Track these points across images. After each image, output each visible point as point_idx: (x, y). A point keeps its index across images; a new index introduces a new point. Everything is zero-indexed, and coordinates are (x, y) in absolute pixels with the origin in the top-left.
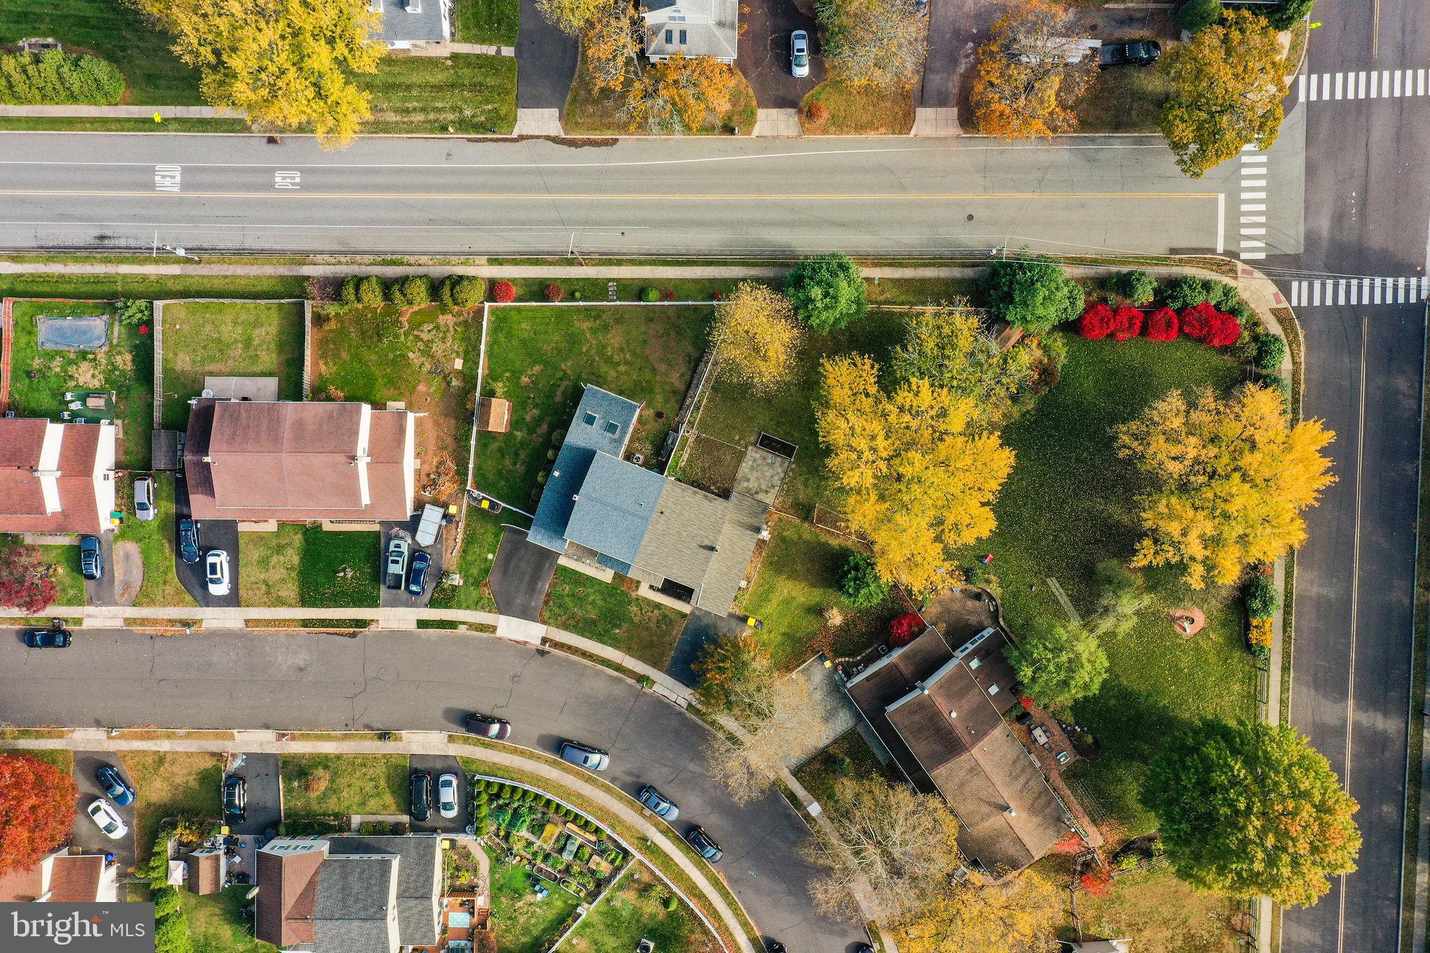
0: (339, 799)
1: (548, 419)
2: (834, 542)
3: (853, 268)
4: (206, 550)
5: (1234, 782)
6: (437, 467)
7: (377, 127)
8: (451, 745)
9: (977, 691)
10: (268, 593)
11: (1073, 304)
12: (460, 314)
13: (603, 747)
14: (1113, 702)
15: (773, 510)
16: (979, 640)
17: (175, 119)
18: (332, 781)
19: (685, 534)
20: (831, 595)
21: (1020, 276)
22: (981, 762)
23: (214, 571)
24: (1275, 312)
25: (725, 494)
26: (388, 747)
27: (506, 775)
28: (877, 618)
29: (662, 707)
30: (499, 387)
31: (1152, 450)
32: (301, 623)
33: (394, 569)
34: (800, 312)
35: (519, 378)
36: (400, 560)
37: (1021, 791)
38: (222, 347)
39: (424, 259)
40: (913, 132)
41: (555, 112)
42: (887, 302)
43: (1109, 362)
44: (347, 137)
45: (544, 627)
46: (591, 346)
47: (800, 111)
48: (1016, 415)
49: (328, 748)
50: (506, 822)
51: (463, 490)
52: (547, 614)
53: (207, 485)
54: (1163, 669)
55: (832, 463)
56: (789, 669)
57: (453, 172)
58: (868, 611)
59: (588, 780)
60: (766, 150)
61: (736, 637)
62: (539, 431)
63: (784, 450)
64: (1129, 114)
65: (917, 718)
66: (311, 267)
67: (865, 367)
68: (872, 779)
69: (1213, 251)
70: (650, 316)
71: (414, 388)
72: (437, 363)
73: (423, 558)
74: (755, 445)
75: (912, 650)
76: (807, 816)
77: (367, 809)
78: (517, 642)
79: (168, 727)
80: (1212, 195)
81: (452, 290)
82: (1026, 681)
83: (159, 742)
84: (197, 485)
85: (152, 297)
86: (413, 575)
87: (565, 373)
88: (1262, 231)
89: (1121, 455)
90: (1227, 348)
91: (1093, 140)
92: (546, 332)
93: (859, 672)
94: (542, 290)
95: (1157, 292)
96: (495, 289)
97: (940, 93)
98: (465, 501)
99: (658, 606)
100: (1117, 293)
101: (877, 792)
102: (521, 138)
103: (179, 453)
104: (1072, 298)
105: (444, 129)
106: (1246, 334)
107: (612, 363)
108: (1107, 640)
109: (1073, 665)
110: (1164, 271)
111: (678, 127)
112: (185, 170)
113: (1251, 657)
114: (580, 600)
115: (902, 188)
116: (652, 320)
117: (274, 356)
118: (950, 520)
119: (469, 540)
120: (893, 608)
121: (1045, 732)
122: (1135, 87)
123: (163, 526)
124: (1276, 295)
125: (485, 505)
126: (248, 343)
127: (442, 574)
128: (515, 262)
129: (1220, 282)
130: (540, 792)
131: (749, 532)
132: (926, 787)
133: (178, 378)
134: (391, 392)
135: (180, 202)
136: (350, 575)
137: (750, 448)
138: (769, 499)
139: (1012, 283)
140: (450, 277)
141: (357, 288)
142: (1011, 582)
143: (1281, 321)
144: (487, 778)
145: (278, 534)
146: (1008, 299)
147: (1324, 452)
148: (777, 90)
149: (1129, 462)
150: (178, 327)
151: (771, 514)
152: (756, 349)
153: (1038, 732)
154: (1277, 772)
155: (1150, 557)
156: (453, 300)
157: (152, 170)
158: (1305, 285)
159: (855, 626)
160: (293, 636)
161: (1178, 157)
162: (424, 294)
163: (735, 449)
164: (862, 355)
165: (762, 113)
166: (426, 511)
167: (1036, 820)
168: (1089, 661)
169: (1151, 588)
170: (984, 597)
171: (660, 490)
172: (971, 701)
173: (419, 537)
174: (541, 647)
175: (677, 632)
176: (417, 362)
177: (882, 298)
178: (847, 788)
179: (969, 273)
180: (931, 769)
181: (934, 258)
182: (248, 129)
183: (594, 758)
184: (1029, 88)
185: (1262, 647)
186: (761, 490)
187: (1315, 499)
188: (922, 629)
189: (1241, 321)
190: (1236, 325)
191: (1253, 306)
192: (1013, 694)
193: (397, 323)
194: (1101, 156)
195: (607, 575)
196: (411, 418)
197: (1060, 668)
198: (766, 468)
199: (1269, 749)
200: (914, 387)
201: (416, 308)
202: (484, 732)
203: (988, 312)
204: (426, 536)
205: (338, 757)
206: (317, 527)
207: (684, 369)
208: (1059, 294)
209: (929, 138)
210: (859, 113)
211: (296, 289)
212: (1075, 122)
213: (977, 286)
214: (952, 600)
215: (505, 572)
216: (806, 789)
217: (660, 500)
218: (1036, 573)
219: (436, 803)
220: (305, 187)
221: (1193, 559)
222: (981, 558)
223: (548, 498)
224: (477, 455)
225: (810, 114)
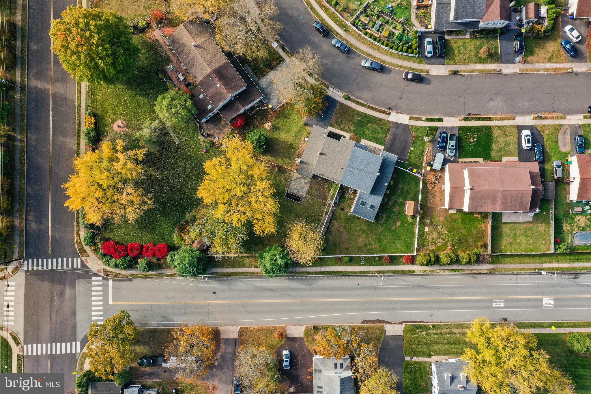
0: (475, 45)
1: (389, 207)
2: (269, 157)
3: (263, 272)
4: (532, 149)
5: (103, 58)
6: (435, 186)
7: (461, 326)
8: (428, 69)
9: (209, 96)
10: (505, 131)
11: (172, 258)
12: (426, 250)
13: (364, 69)
14: (151, 92)
15: (294, 170)
16: (208, 117)
17: (545, 328)
18: (478, 53)
19: (333, 160)
20: (270, 135)
21: (195, 269)
22: (207, 66)
23: (529, 140)
24: (88, 255)
25: (315, 177)
26: (454, 67)
27: (404, 57)
28: (250, 126)
29: (339, 87)
30: (410, 220)
31: (139, 198)
32: (491, 119)
33: (453, 143)
34: (286, 253)
35: (401, 224)
36: (450, 147)
37: (189, 53)
38: (525, 234)
39: (441, 272)
40: (239, 328)
41: (387, 334)
42: (248, 258)
43: (156, 234)
44: (476, 322)
45: (389, 120)
46: (371, 238)
47: (286, 336)
48: (194, 212)
49: (480, 67)
50: (404, 37)
51: (424, 176)
52: (388, 125)
53: (533, 176)
54: (130, 106)
55: (273, 191)
56: (286, 104)
57: (429, 309)
58: (255, 128)
59: (370, 55)
60: (300, 320)
61: (310, 117)
62: (393, 202)
63: (289, 195)
64: (150, 336)
65: (234, 84)
66: (488, 268)
67: (259, 230)
68: (252, 58)
69: (113, 280)
70: (347, 250)
71: (445, 219)
72: (435, 229)
73: (441, 147)
74: (302, 198)
75: (236, 113)
76: (278, 42)
77: (463, 41)
78: (400, 113)
79: (547, 74)
80: (114, 303)
81: (431, 260)
82: (189, 100)
83: (551, 67)
84: (536, 176)
85: (555, 254)
86: (445, 140)
87: (382, 226)
88: (93, 289)
89: (151, 195)
90: (107, 240)
91: (164, 325)
92: (390, 243)
93: (257, 103)
94: (392, 260)
95: (137, 263)
96: (412, 260)
97: (228, 344)
98: (423, 172)
99: (342, 129)
100: (153, 262)
101: (250, 53)
102: (402, 323)
103: (544, 189)
104: (173, 260)
105: (434, 326)
106: (99, 246)
107: (362, 231)
108: (154, 117)
109: (170, 107)
110: (134, 272)
111: (338, 329)
112: (541, 307)
113: (94, 111)
114: (374, 131)
115: (243, 305)
116: (346, 249)
117: (504, 231)
118: (223, 168)
119: (421, 155)
120: (243, 130)
121: (179, 79)
122: (147, 347)
123: (550, 159)
124: (87, 262)
125: (415, 170)
126: (515, 236)
127: (432, 141)
128: (403, 272)
129: (111, 267)
130: (390, 50)
131: (305, 161)
132: (229, 55)
133: (544, 220)
134: (454, 217)
135: (543, 294)
136: (471, 140)
137: (304, 196)
138: (296, 175)
139: (198, 266)
140: (431, 265)
141: (470, 259)
142: (194, 142)
143: (85, 251)
144: (413, 55)
145: (502, 156)
146: (199, 260)
147: (68, 197)
148: (295, 345)
149: (147, 193)
150: (544, 242)
151: (295, 169)
152: (304, 237)
153: (182, 78)
154: (85, 63)
155: (139, 152)
156: (430, 256)
157: (555, 306)
158: (75, 267)
159: (259, 122)
160: (495, 113)
161: (130, 319)
162: (442, 257)
163: (311, 196)
164: (260, 236)
165: (302, 335)
166: (440, 168)
167: (182, 41)
168: (163, 109)
169: (137, 139)
170: (205, 135)
171: (343, 177)
172: (211, 92)
173: (443, 156)
174: (390, 111)
175: (334, 118)
176: (444, 229)
177: (250, 259)
178: (263, 54)
179: (215, 270)
180: (228, 62)
181: (229, 276)
182: (515, 324)
183: (368, 64)
184: (192, 346)
185: (89, 115)
186: (299, 179)
187: (71, 178)
188: (231, 121)
189: (102, 252)
190: (104, 249)
191: (97, 258)
192: (193, 95)
193: (452, 246)
194: (161, 319)
195: (363, 142)
196: (447, 206)
197: (175, 106)
198: (298, 188)
199: (89, 72)
200: (240, 223)
201: (444, 252)
202: (414, 75)
203: (207, 254)
204: (440, 156)
205: (475, 63)
206: (485, 159)
207: (333, 228)
208: (179, 262)
209: (232, 326)
210: (261, 336)
211: (495, 258)
212: (173, 333)
213: (211, 265)
214: (219, 134)
215: (406, 143)
216: (279, 53)
217: (343, 174)
218: (184, 145)
219: (434, 44)
220: (491, 301)
221: (122, 152)
222: (207, 151)
223: (389, 174)
224: (419, 191)
225: (282, 335)
